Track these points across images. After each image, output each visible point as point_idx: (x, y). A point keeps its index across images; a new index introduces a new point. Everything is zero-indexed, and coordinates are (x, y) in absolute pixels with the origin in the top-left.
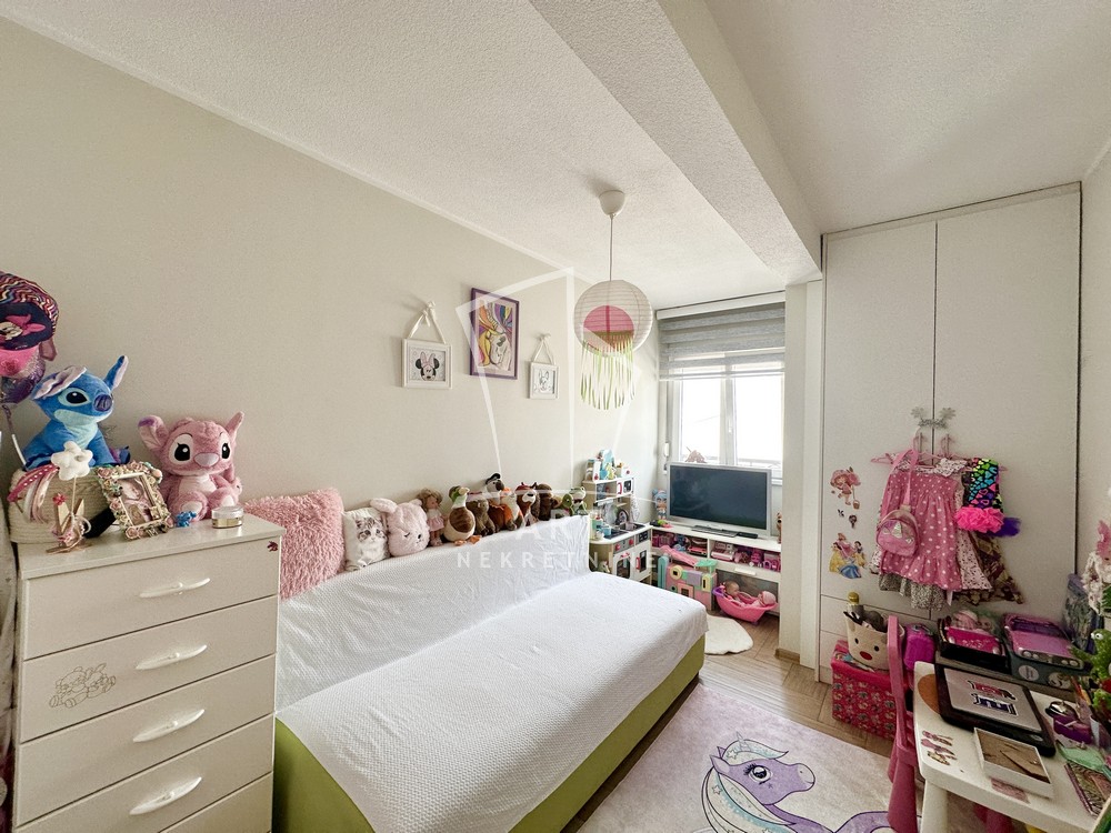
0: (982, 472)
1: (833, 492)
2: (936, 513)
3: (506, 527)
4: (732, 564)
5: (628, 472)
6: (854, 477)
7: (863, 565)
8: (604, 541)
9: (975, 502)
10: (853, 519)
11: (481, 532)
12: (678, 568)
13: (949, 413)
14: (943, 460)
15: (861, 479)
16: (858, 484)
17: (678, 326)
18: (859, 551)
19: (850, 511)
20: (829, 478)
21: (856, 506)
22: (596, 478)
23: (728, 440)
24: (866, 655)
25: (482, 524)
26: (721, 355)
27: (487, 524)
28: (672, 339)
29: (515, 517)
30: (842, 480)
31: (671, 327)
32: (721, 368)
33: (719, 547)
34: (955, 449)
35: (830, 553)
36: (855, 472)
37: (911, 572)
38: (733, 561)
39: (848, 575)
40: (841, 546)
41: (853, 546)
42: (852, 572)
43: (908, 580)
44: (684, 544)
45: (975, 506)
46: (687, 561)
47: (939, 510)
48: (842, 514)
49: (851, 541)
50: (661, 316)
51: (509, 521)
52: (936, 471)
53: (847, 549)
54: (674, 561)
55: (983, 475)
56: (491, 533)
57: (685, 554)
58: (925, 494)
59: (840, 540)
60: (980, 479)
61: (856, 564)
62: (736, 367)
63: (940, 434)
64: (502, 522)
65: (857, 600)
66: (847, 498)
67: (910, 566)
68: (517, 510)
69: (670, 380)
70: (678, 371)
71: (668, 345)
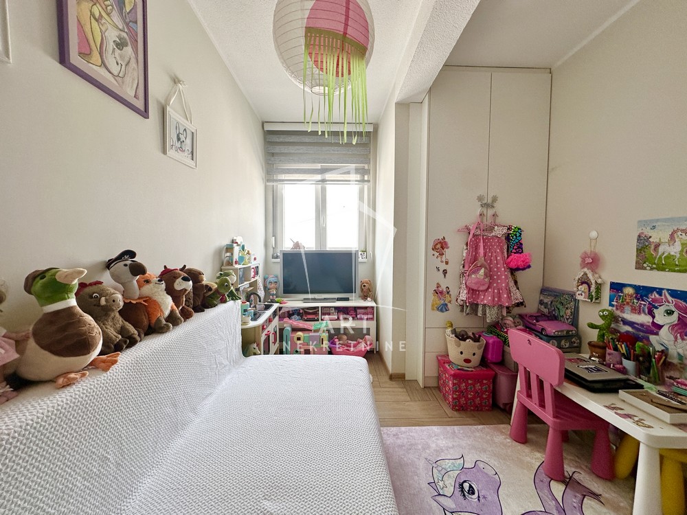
0: (515, 233)
1: (434, 255)
2: (496, 260)
3: (154, 329)
4: (337, 322)
5: (255, 259)
6: (446, 243)
7: (450, 302)
8: (252, 324)
9: (514, 251)
10: (445, 272)
11: (113, 348)
12: (300, 334)
13: (495, 199)
14: (496, 227)
15: (450, 244)
16: (448, 248)
17: (282, 139)
18: (448, 293)
19: (443, 267)
20: (431, 245)
21: (447, 263)
22: (236, 263)
23: (321, 232)
24: (467, 361)
25: (112, 332)
26: (318, 166)
27: (122, 331)
28: (277, 149)
29: (167, 313)
30: (439, 246)
31: (275, 138)
32: (319, 177)
33: (326, 311)
34: (499, 221)
35: (431, 297)
36: (446, 240)
37: (486, 299)
38: (338, 319)
39: (442, 311)
40: (438, 292)
41: (445, 290)
42: (443, 308)
43: (484, 305)
44: (299, 314)
45: (515, 253)
46: (306, 327)
47: (499, 258)
48: (438, 269)
49: (443, 288)
50: (268, 127)
51: (159, 320)
52: (493, 234)
53: (441, 293)
54: (295, 330)
55: (516, 235)
56: (132, 342)
57: (301, 322)
58: (490, 250)
59: (438, 287)
60: (514, 237)
61: (446, 302)
62: (328, 176)
63: (490, 212)
64: (146, 322)
65: (451, 326)
66: (441, 258)
67: (484, 296)
68: (167, 304)
69: (275, 184)
70: (283, 177)
71: (273, 154)
